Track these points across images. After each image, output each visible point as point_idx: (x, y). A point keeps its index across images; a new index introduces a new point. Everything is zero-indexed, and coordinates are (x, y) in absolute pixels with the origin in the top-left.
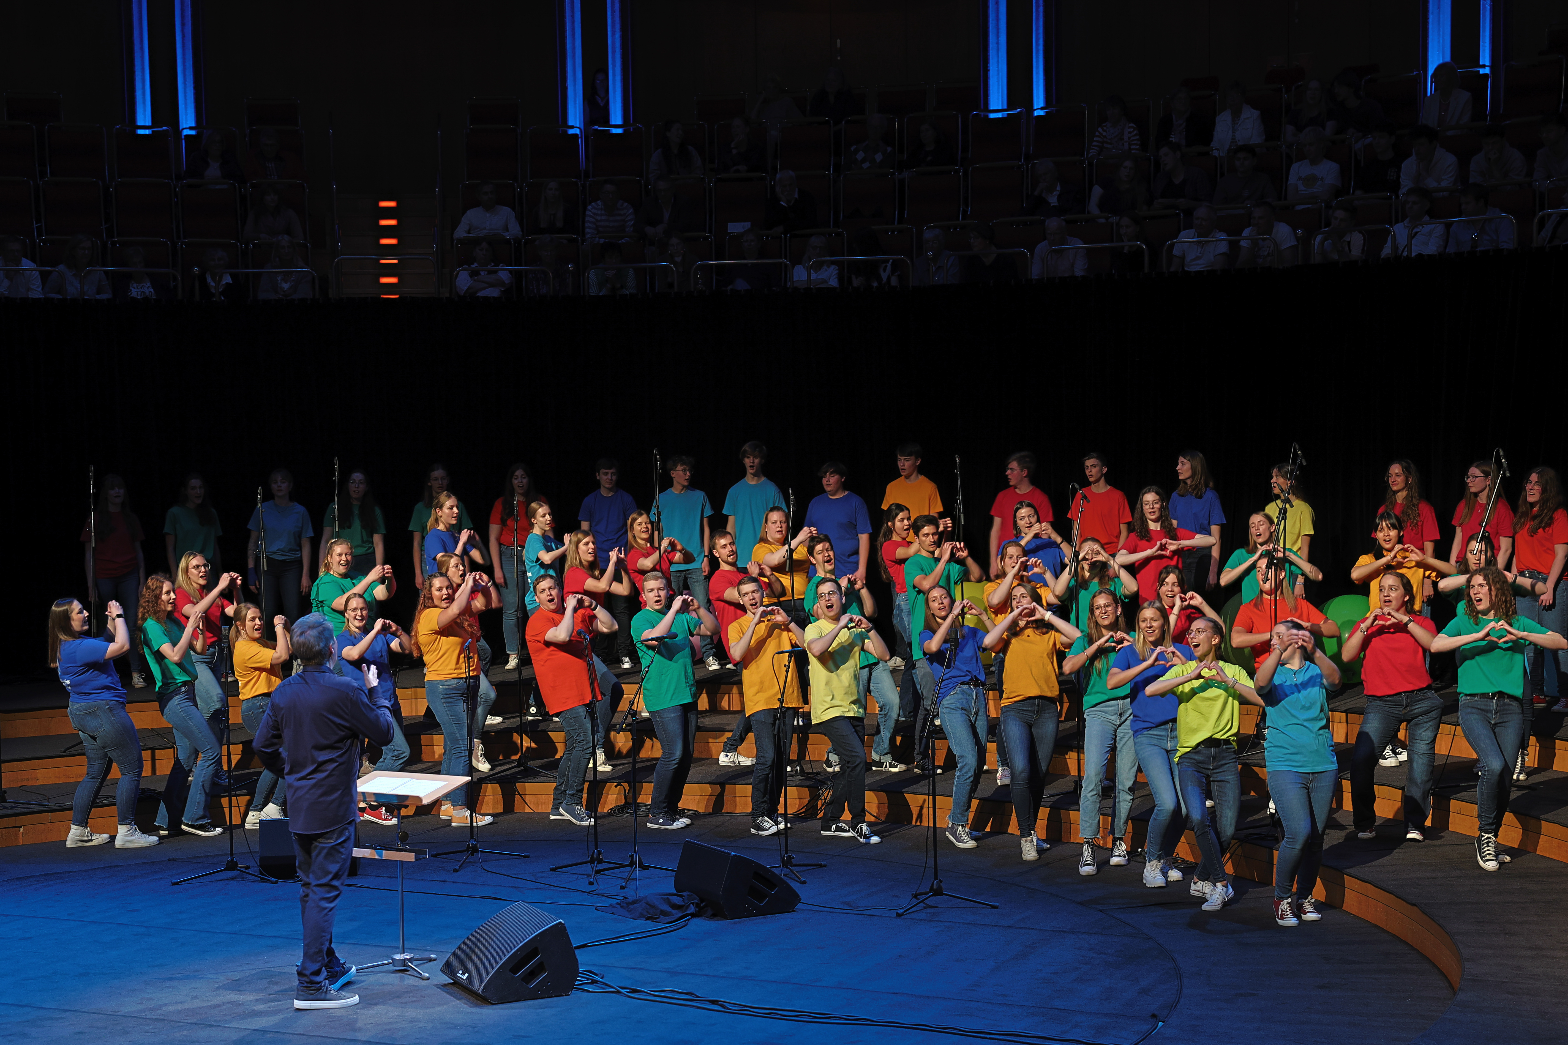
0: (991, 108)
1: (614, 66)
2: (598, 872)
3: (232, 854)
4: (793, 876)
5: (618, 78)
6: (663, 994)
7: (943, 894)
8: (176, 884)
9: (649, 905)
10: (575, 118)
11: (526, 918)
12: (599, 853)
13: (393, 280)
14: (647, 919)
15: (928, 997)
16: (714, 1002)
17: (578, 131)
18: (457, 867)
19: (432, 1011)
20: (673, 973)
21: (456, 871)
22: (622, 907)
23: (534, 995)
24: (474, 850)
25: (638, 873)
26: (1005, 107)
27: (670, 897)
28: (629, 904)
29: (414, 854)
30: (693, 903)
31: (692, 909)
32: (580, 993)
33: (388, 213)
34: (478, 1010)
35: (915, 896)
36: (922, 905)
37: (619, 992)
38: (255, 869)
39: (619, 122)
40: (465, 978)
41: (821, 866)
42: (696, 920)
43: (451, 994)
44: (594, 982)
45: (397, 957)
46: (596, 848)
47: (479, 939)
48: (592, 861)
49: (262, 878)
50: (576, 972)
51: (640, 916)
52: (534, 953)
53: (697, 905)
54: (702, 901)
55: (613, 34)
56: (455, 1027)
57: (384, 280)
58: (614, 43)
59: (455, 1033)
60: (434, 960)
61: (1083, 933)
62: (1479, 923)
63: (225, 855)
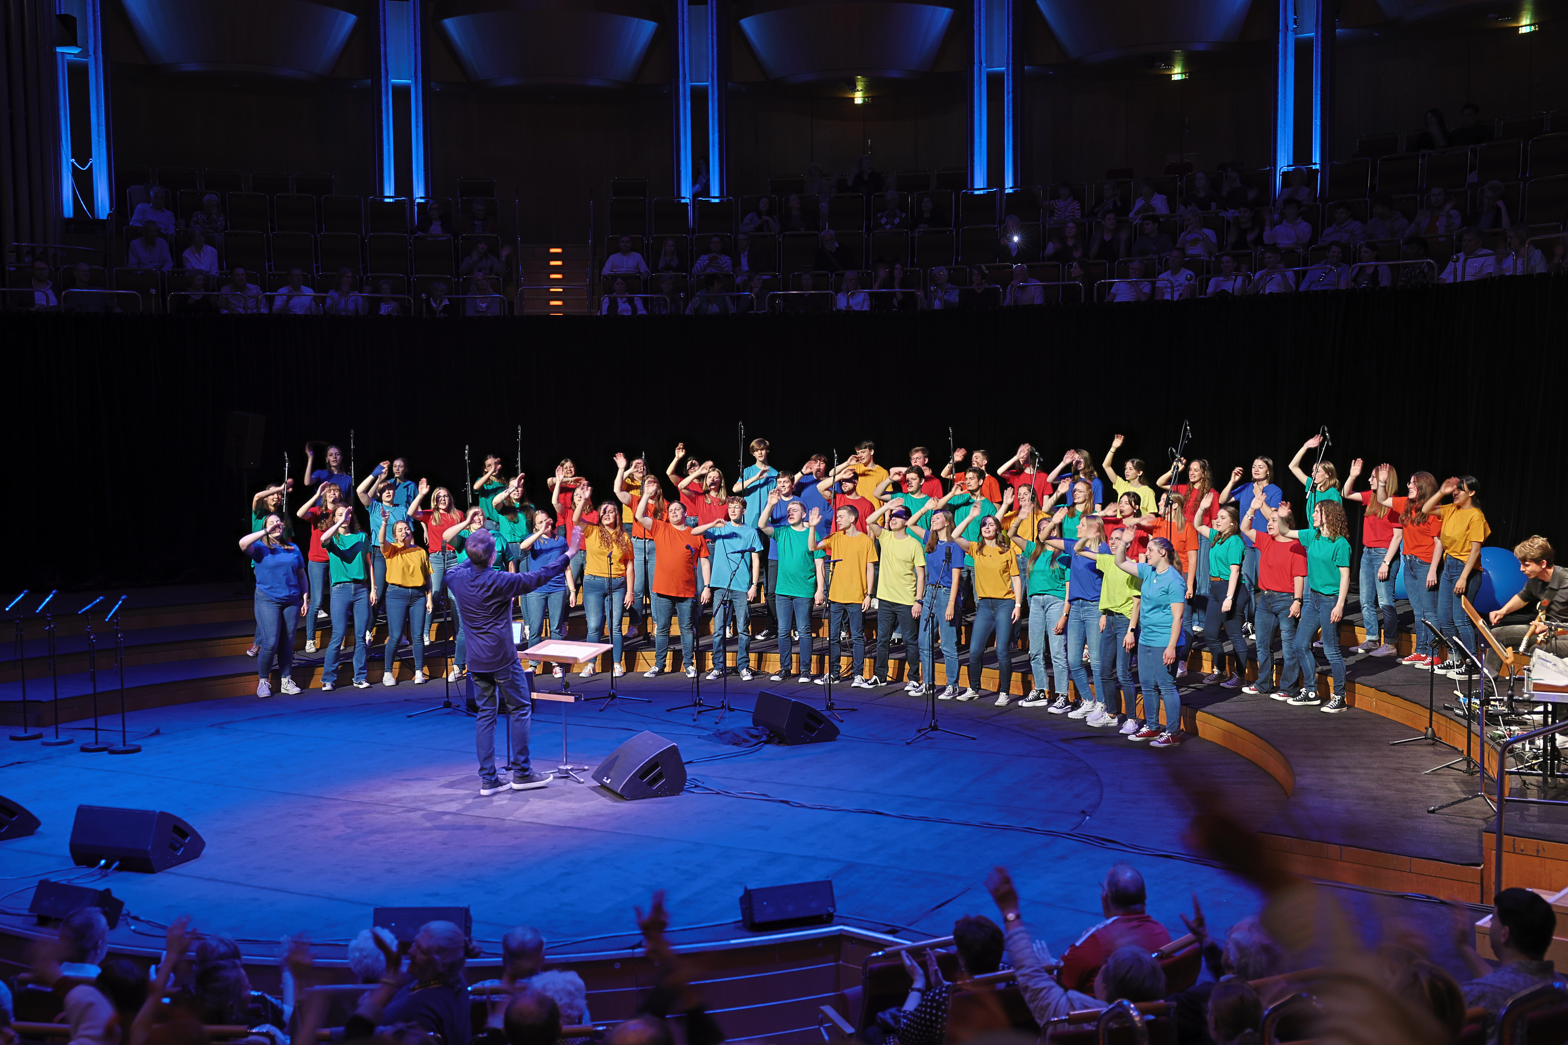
0: (976, 187)
1: (714, 156)
2: (699, 712)
3: (447, 697)
4: (835, 717)
5: (717, 163)
6: (745, 795)
7: (937, 730)
8: (410, 716)
9: (735, 735)
10: (686, 192)
11: (651, 742)
12: (700, 699)
13: (559, 303)
14: (734, 744)
15: (929, 800)
16: (782, 801)
17: (688, 201)
18: (602, 708)
19: (585, 804)
20: (752, 781)
21: (601, 710)
22: (716, 736)
23: (655, 795)
24: (614, 696)
25: (728, 714)
26: (986, 187)
27: (750, 730)
28: (721, 734)
29: (573, 697)
30: (765, 734)
31: (764, 738)
32: (688, 794)
33: (556, 257)
34: (618, 804)
35: (919, 731)
36: (923, 737)
39: (717, 195)
40: (608, 782)
41: (854, 710)
42: (767, 746)
43: (599, 793)
44: (696, 786)
45: (562, 767)
46: (698, 696)
47: (617, 757)
48: (695, 705)
50: (685, 780)
51: (729, 743)
52: (656, 766)
53: (768, 736)
54: (771, 732)
55: (713, 135)
56: (602, 815)
57: (553, 303)
58: (713, 141)
59: (602, 819)
60: (587, 770)
61: (1035, 756)
62: (1306, 750)
63: (443, 697)
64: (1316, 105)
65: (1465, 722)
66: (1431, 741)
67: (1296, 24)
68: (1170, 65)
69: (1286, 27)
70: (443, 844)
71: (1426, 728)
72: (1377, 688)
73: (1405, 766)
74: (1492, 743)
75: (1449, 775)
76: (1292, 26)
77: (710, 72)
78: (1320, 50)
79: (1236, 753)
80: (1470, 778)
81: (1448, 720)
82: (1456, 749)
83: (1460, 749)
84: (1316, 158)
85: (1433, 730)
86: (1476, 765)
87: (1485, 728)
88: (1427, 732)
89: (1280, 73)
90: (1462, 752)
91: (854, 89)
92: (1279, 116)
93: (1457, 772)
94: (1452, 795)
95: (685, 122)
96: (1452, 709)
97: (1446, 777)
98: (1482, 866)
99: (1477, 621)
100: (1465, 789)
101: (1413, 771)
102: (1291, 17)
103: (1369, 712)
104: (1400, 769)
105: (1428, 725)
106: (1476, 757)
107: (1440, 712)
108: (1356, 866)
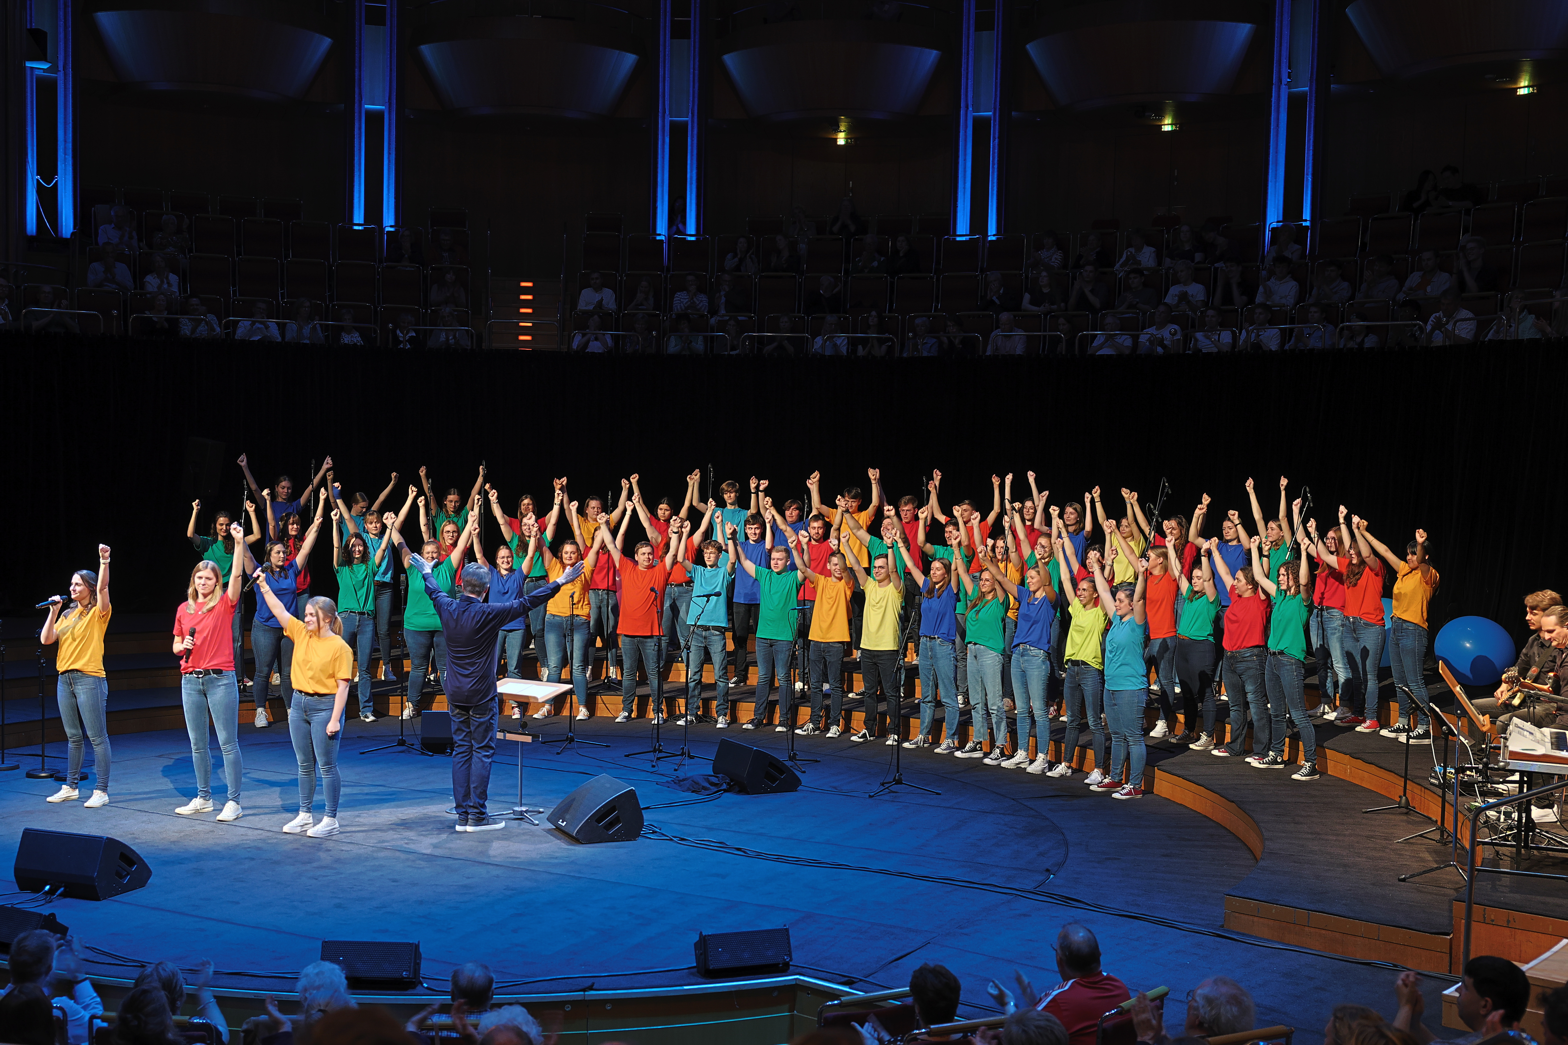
0: (958, 233)
1: (691, 193)
2: (658, 759)
3: (402, 735)
4: (797, 767)
5: (694, 201)
6: (702, 842)
7: (902, 783)
8: (363, 753)
9: (695, 782)
10: (662, 229)
11: (608, 785)
12: (660, 745)
13: (528, 338)
14: (693, 792)
15: (889, 852)
16: (739, 849)
17: (663, 238)
18: (559, 751)
19: (540, 846)
20: (710, 829)
21: (558, 754)
22: (675, 783)
23: (611, 839)
24: (571, 740)
25: (687, 761)
26: (968, 233)
27: (710, 777)
29: (531, 738)
30: (725, 782)
31: (724, 786)
32: (644, 839)
33: (526, 291)
34: (572, 847)
35: (883, 784)
36: (887, 790)
37: (671, 840)
38: (419, 747)
39: (693, 232)
40: (563, 825)
41: (817, 761)
42: (727, 794)
43: (554, 836)
44: (654, 832)
45: (516, 809)
46: (658, 742)
47: (574, 799)
48: (654, 751)
50: (642, 826)
51: (688, 790)
52: (613, 810)
53: (728, 784)
54: (732, 781)
55: (691, 171)
56: (556, 858)
57: (522, 338)
58: (691, 177)
59: (556, 862)
60: (543, 812)
61: (1000, 814)
62: (1277, 815)
63: (397, 735)
64: (1308, 161)
65: (1440, 792)
66: (1404, 810)
67: (1290, 79)
68: (1161, 116)
69: (1280, 80)
70: (391, 884)
71: (1400, 797)
72: (1352, 755)
73: (1377, 834)
74: (1466, 813)
75: (1421, 844)
76: (1285, 79)
77: (690, 107)
78: (1313, 105)
79: (1205, 816)
80: (1443, 848)
81: (1423, 789)
82: (1430, 819)
83: (1434, 819)
84: (1307, 214)
85: (1407, 799)
86: (1449, 835)
87: (1460, 798)
88: (1400, 801)
89: (1272, 128)
90: (1436, 821)
91: (837, 130)
92: (1270, 171)
93: (1431, 842)
94: (1423, 864)
95: (663, 158)
96: (1427, 778)
97: (1419, 846)
98: (1451, 936)
99: (1455, 687)
100: (1438, 859)
101: (1385, 839)
102: (1285, 71)
103: (1342, 780)
104: (1372, 837)
105: (1402, 794)
106: (1449, 826)
107: (1415, 780)
108: (1324, 932)
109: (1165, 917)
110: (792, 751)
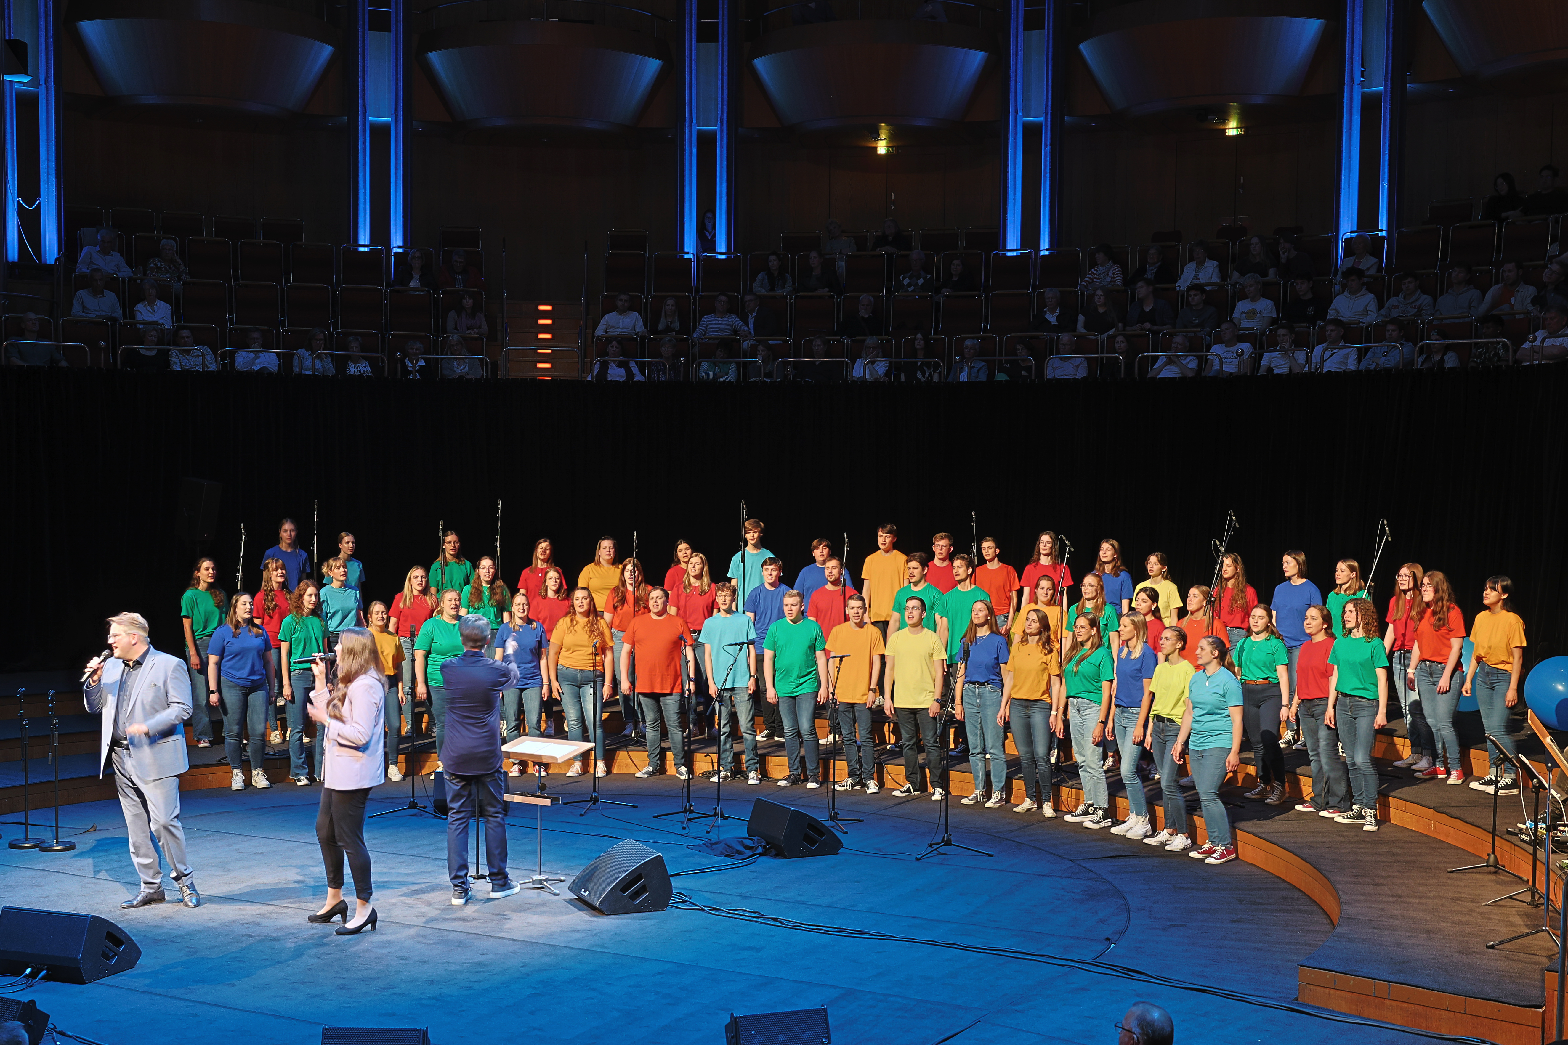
0: (1008, 248)
2: (689, 820)
3: (413, 797)
4: (838, 828)
5: (724, 216)
6: (736, 912)
7: (951, 845)
8: (372, 817)
9: (728, 846)
10: (690, 247)
11: (634, 852)
12: (691, 805)
13: (548, 366)
14: (726, 856)
15: (937, 921)
16: (775, 919)
17: (692, 256)
18: (583, 813)
19: (560, 918)
20: (744, 897)
21: (581, 815)
22: (707, 846)
23: (638, 910)
24: (596, 800)
25: (720, 822)
26: (1019, 248)
27: (743, 840)
28: (712, 844)
29: (549, 800)
30: (761, 846)
31: (760, 850)
32: (673, 910)
33: (545, 315)
34: (595, 919)
35: (931, 845)
36: (935, 852)
37: (702, 909)
38: (430, 809)
39: (723, 250)
40: (586, 894)
41: (860, 821)
42: (763, 858)
43: (576, 907)
44: (684, 901)
45: (537, 877)
46: (689, 802)
47: (597, 867)
48: (685, 811)
49: (435, 816)
50: (670, 894)
51: (721, 854)
52: (639, 878)
53: (764, 847)
54: (768, 844)
55: (721, 184)
56: (578, 931)
57: (540, 365)
58: (721, 191)
59: (578, 935)
60: (564, 881)
61: (1057, 877)
62: (1355, 876)
63: (408, 797)
64: (1383, 166)
65: (1530, 849)
66: (1493, 869)
67: (1363, 78)
68: (1225, 119)
69: (1352, 81)
70: (402, 959)
71: (1488, 855)
72: (1436, 809)
73: (1463, 895)
74: (1560, 873)
75: (1511, 907)
76: (1358, 79)
77: (719, 116)
78: (1388, 106)
79: (1278, 877)
80: (1534, 910)
81: (1513, 846)
82: (1521, 878)
83: (1525, 878)
84: (1383, 224)
85: (1495, 856)
86: (1541, 897)
87: (1552, 856)
88: (1489, 859)
89: (1345, 131)
90: (1528, 881)
91: (877, 138)
92: (1343, 178)
93: (1521, 904)
94: (1513, 929)
95: (690, 170)
96: (1516, 834)
97: (1508, 909)
98: (1544, 1008)
99: (1544, 737)
100: (1529, 923)
101: (1472, 902)
102: (1358, 69)
103: (1427, 836)
104: (1458, 900)
105: (1490, 851)
106: (1541, 887)
107: (1504, 837)
108: (1405, 1005)
109: (1234, 990)
110: (833, 810)
